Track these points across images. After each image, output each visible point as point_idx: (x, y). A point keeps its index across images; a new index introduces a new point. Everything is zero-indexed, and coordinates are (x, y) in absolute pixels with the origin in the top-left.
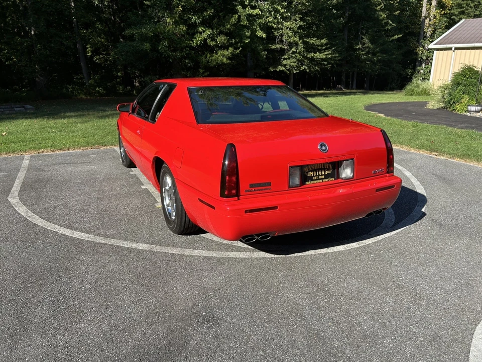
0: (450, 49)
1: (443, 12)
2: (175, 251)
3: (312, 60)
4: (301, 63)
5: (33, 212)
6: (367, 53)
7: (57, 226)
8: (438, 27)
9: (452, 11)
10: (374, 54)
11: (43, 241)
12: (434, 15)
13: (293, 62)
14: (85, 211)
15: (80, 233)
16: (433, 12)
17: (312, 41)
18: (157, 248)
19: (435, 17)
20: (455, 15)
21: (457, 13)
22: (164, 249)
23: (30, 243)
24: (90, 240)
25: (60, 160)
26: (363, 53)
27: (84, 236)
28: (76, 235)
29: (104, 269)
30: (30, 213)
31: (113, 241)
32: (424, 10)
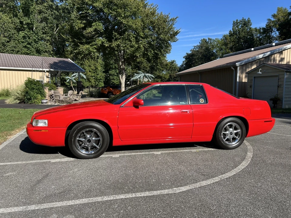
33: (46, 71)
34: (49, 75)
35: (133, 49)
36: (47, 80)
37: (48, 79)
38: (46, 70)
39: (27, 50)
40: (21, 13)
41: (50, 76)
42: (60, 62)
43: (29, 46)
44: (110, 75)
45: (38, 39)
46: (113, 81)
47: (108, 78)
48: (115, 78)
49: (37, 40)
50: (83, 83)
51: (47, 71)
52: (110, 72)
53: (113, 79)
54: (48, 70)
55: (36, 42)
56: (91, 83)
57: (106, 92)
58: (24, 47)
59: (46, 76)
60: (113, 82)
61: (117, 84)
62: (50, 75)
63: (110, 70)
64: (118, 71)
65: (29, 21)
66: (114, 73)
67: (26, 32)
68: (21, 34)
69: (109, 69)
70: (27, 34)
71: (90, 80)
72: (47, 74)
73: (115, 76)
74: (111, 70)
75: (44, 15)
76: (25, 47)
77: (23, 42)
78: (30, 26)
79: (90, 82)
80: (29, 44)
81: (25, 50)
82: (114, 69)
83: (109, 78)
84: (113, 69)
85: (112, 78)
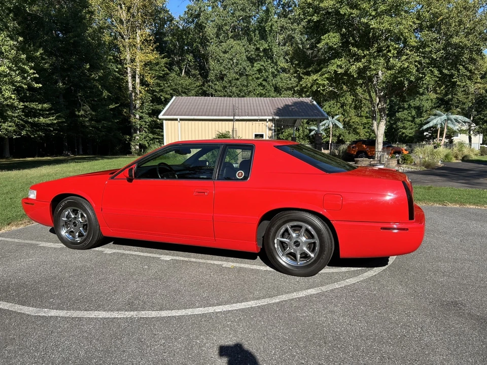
0: (176, 120)
1: (147, 88)
3: (33, 125)
4: (20, 127)
6: (91, 120)
8: (145, 101)
9: (154, 89)
10: (98, 121)
12: (140, 90)
13: (10, 126)
16: (138, 87)
17: (32, 105)
19: (140, 92)
20: (156, 92)
21: (157, 90)
26: (87, 119)
32: (130, 85)
33: (268, 120)
34: (272, 126)
35: (393, 72)
36: (269, 134)
37: (271, 132)
38: (268, 118)
39: (263, 90)
40: (256, 37)
41: (273, 128)
42: (295, 104)
43: (264, 83)
44: (399, 119)
45: (278, 71)
46: (404, 131)
47: (394, 126)
48: (407, 126)
49: (276, 73)
50: (344, 136)
51: (270, 120)
52: (398, 115)
53: (404, 128)
54: (271, 118)
55: (274, 76)
56: (360, 136)
57: (354, 151)
58: (259, 85)
59: (269, 128)
60: (403, 133)
61: (411, 135)
62: (274, 125)
63: (398, 112)
64: (414, 113)
65: (266, 46)
66: (405, 116)
67: (263, 63)
68: (256, 67)
69: (398, 109)
70: (263, 66)
71: (358, 130)
72: (270, 124)
73: (409, 121)
74: (400, 111)
75: (288, 33)
76: (261, 85)
77: (258, 78)
78: (268, 54)
79: (358, 133)
80: (265, 80)
81: (260, 90)
82: (406, 109)
83: (397, 126)
84: (404, 109)
85: (402, 125)
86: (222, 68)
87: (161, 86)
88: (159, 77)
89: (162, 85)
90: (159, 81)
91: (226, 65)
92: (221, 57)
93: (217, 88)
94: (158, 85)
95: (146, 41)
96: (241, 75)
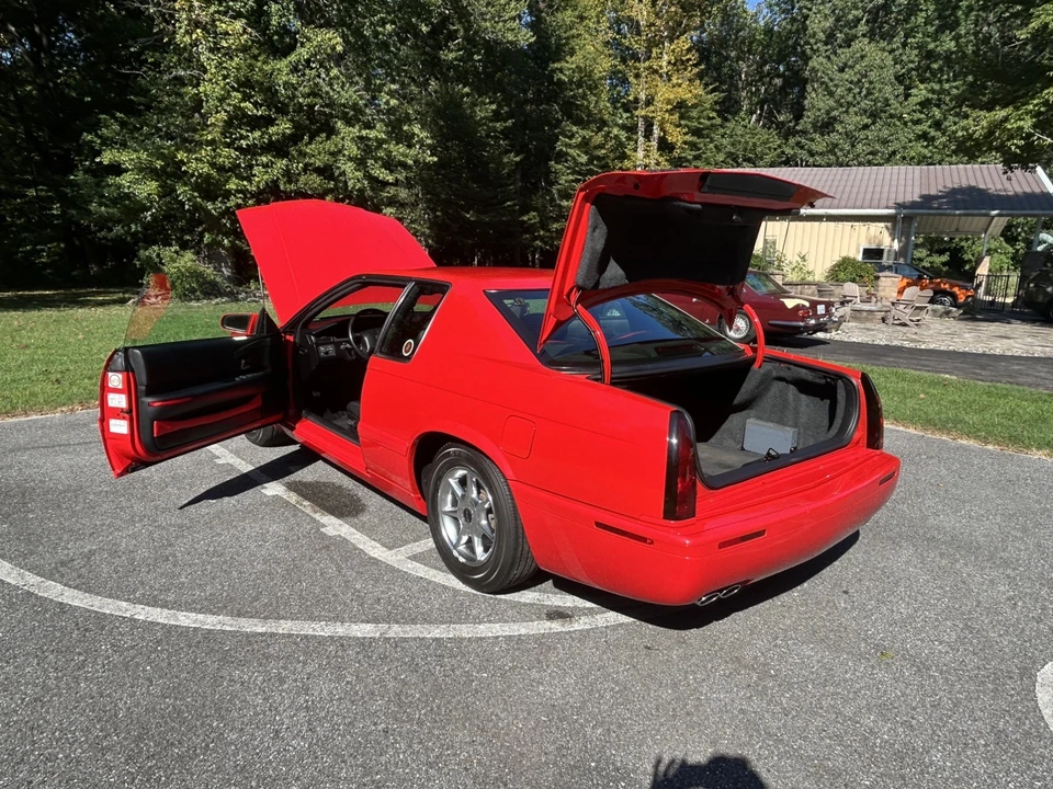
2: (437, 632)
5: (37, 574)
7: (124, 604)
11: (113, 645)
14: (168, 559)
15: (193, 615)
18: (395, 631)
22: (412, 631)
23: (80, 654)
24: (228, 628)
25: (22, 439)
27: (210, 622)
28: (186, 619)
29: (307, 695)
30: (32, 579)
31: (284, 627)
39: (926, 147)
43: (933, 132)
58: (919, 137)
68: (916, 96)
76: (924, 136)
77: (918, 122)
81: (919, 148)
86: (831, 103)
87: (699, 149)
88: (697, 132)
89: (702, 145)
90: (695, 139)
91: (843, 97)
92: (832, 80)
93: (814, 147)
94: (693, 146)
95: (679, 64)
96: (874, 116)
